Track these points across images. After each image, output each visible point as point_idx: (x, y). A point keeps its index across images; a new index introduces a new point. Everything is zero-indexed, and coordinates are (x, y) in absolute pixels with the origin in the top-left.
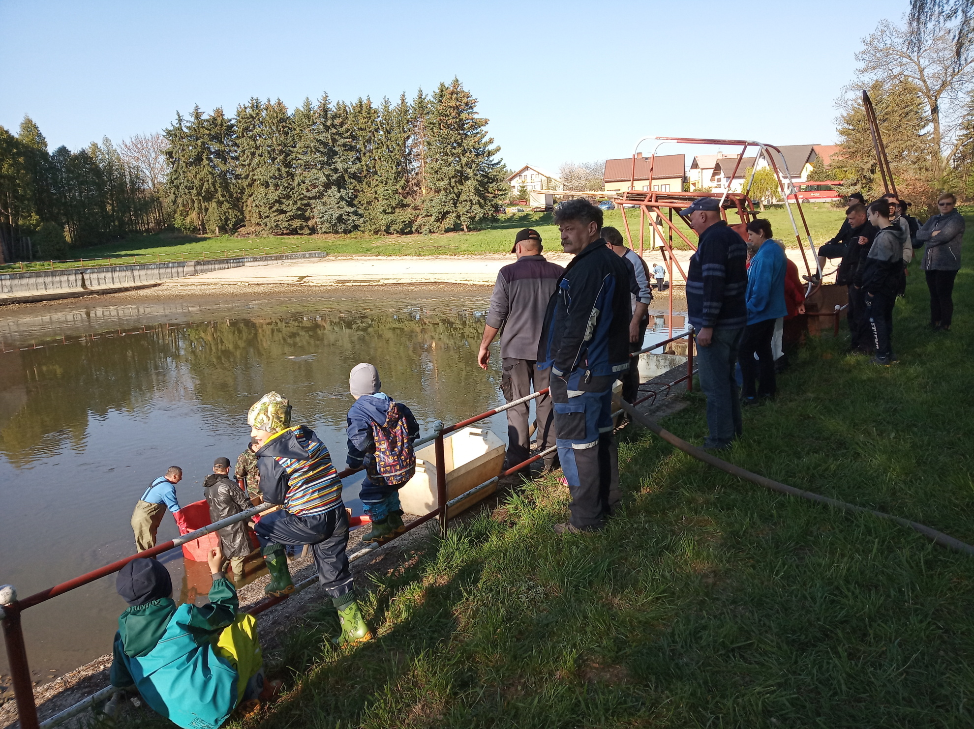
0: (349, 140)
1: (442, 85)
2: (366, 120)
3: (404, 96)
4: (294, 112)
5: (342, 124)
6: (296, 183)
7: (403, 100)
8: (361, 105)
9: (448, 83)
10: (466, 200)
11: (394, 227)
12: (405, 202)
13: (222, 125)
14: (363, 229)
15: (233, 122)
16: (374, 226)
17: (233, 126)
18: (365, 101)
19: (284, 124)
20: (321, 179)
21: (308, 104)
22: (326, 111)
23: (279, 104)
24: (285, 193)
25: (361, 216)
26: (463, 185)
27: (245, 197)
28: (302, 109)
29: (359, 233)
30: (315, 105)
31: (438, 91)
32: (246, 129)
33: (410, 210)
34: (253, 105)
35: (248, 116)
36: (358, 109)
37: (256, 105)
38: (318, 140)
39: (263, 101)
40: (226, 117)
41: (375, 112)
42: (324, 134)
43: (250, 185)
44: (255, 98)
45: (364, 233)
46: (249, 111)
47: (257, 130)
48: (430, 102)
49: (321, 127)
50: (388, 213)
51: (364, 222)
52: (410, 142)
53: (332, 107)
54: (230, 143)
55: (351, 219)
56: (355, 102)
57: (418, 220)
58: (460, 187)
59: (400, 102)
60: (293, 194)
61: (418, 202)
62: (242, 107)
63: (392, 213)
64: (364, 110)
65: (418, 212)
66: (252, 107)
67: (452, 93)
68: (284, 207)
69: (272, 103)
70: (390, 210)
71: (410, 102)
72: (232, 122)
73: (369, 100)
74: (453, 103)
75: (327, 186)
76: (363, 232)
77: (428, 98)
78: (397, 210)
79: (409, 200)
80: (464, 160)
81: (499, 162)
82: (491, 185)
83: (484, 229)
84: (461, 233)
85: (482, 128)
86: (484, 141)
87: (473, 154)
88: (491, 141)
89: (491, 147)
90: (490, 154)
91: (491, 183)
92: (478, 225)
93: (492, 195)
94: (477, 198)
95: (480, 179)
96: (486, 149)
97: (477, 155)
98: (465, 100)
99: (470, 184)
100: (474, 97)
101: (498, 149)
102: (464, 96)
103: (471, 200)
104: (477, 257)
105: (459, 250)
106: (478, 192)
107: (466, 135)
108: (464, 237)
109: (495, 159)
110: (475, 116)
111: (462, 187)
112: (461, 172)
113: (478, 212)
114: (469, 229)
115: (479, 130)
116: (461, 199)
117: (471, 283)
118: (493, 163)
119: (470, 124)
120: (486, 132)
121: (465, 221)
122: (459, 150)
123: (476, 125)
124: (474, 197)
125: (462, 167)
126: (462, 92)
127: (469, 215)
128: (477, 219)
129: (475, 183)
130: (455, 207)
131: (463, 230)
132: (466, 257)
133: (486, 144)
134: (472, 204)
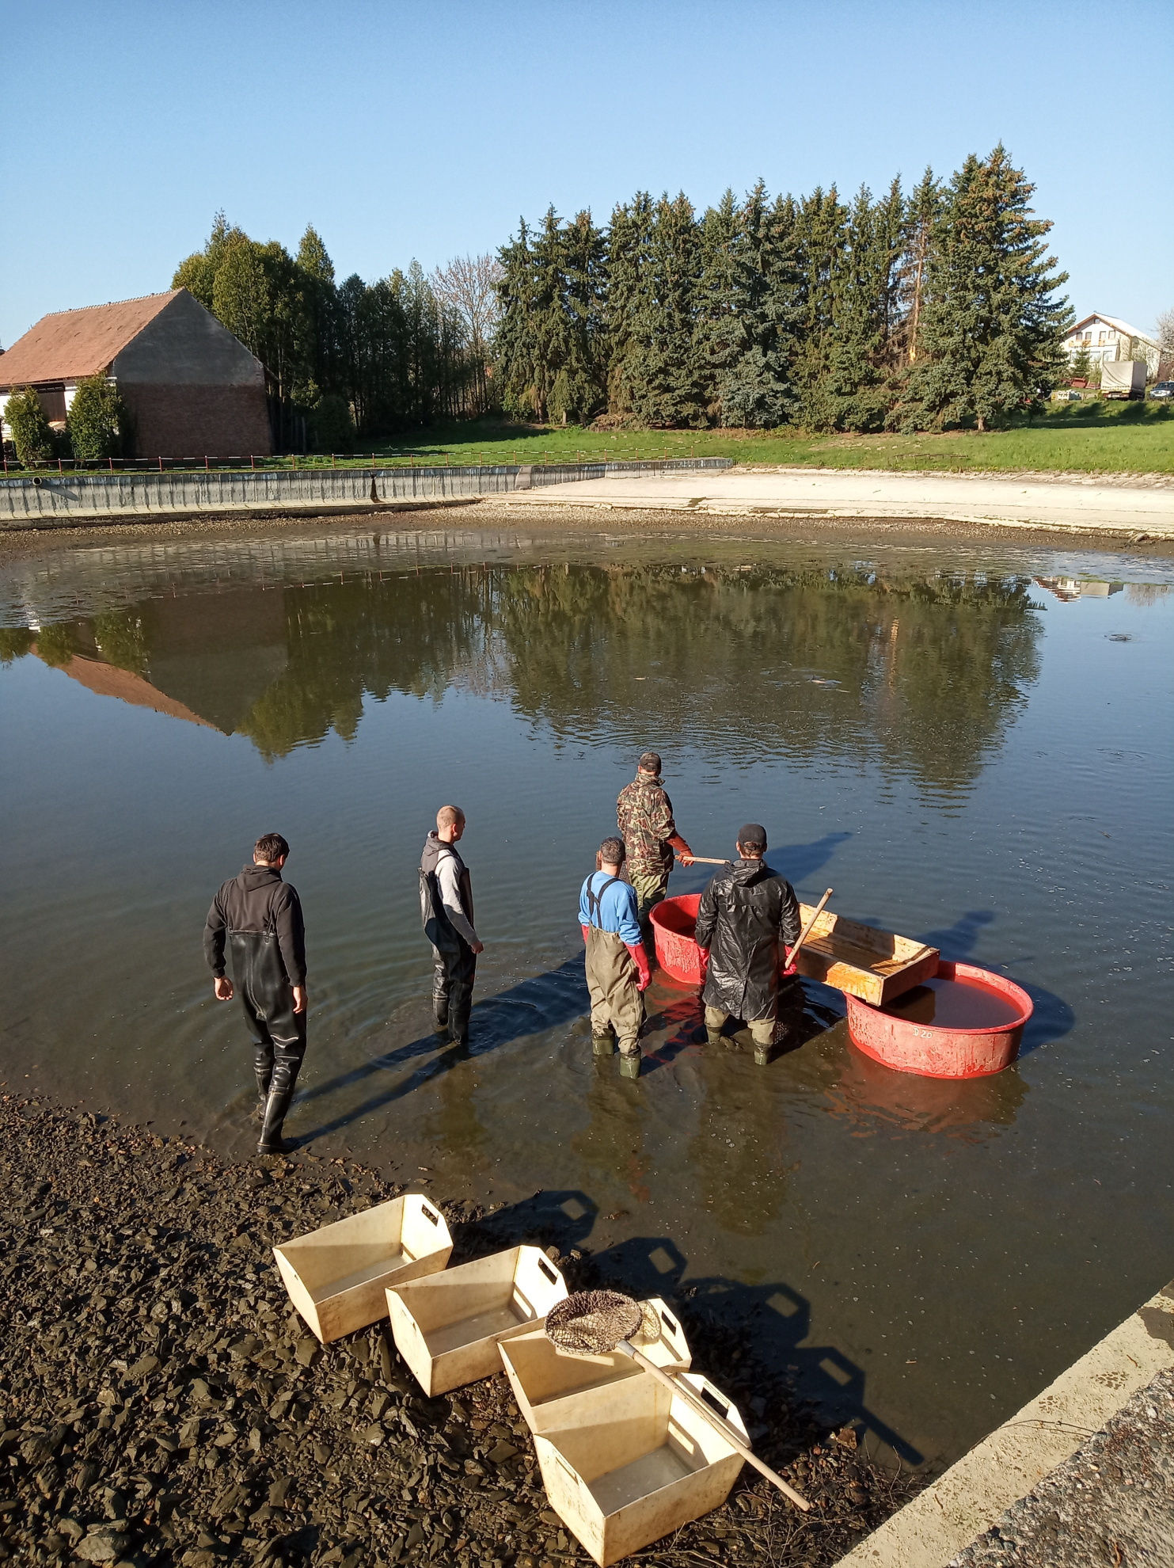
0: (792, 263)
1: (972, 159)
2: (824, 227)
3: (897, 182)
4: (703, 216)
5: (782, 236)
6: (695, 338)
7: (895, 190)
8: (819, 200)
9: (984, 156)
10: (990, 373)
11: (852, 418)
12: (876, 375)
13: (587, 240)
14: (796, 421)
15: (605, 234)
16: (815, 418)
17: (604, 241)
18: (826, 193)
19: (686, 236)
20: (736, 333)
21: (728, 201)
22: (757, 210)
23: (682, 202)
24: (676, 355)
25: (797, 398)
26: (987, 344)
27: (611, 363)
28: (718, 210)
29: (790, 427)
30: (741, 202)
31: (961, 171)
32: (624, 247)
33: (883, 389)
34: (639, 204)
35: (630, 223)
36: (814, 208)
37: (643, 205)
38: (739, 264)
39: (656, 198)
40: (593, 227)
41: (842, 213)
42: (750, 253)
43: (621, 343)
44: (643, 192)
45: (797, 429)
46: (631, 214)
47: (642, 247)
48: (944, 191)
49: (747, 240)
50: (844, 394)
51: (801, 409)
52: (898, 265)
53: (769, 204)
54: (596, 270)
55: (779, 402)
56: (809, 195)
57: (897, 406)
58: (981, 347)
59: (889, 194)
60: (688, 358)
61: (900, 373)
62: (622, 208)
63: (851, 393)
64: (824, 209)
65: (897, 393)
66: (637, 209)
67: (989, 174)
68: (670, 380)
69: (671, 199)
70: (847, 389)
71: (907, 192)
72: (602, 235)
73: (834, 191)
74: (989, 193)
75: (745, 345)
76: (797, 426)
77: (941, 185)
78: (861, 389)
79: (884, 371)
80: (997, 298)
81: (1061, 304)
82: (1041, 346)
83: (1016, 427)
84: (971, 432)
85: (1038, 238)
86: (1037, 263)
87: (1015, 288)
88: (1052, 263)
89: (1050, 275)
90: (1047, 286)
91: (1041, 342)
92: (1004, 419)
93: (1040, 365)
94: (1012, 369)
95: (1021, 334)
96: (1041, 278)
97: (1023, 289)
98: (1013, 186)
99: (1003, 343)
100: (1029, 181)
101: (1063, 278)
102: (1011, 180)
103: (999, 373)
104: (1005, 477)
105: (970, 463)
106: (1015, 360)
107: (1005, 253)
108: (979, 440)
109: (1054, 296)
110: (1028, 217)
111: (986, 349)
112: (987, 321)
113: (1010, 394)
114: (988, 427)
115: (1030, 242)
116: (980, 370)
117: (996, 523)
118: (1049, 304)
119: (1017, 231)
120: (1045, 247)
121: (983, 410)
122: (989, 280)
123: (1029, 231)
124: (1006, 366)
125: (991, 312)
126: (1009, 170)
127: (992, 400)
128: (1005, 408)
129: (1011, 340)
130: (969, 384)
131: (975, 427)
132: (982, 475)
133: (1041, 269)
134: (1000, 381)
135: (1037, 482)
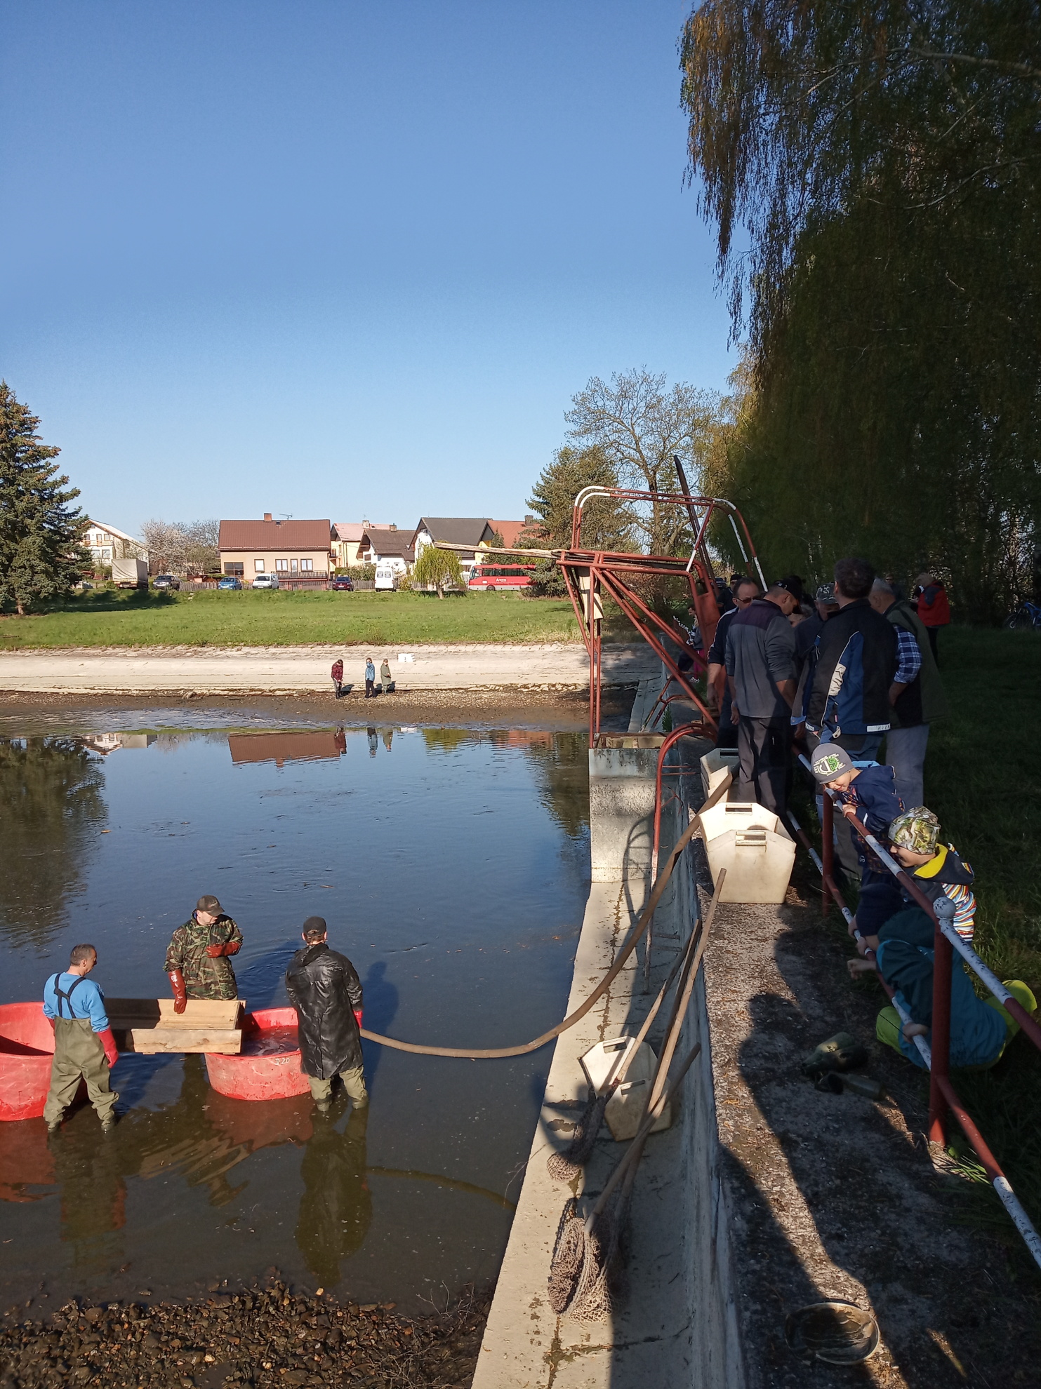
10: (24, 567)
26: (17, 542)
58: (13, 545)
80: (20, 505)
81: (77, 513)
84: (14, 616)
86: (51, 479)
87: (36, 499)
88: (64, 480)
89: (64, 489)
90: (62, 498)
91: (65, 542)
92: (41, 605)
93: (66, 561)
94: (43, 564)
95: (46, 536)
96: (56, 491)
97: (42, 499)
98: (22, 417)
99: (32, 542)
100: (33, 415)
101: (76, 493)
102: (18, 412)
103: (32, 567)
104: (58, 653)
105: (21, 642)
106: (44, 556)
107: (21, 469)
108: (22, 623)
109: (70, 506)
110: (38, 442)
111: (17, 547)
112: (14, 524)
114: (28, 611)
116: (14, 564)
119: (30, 453)
120: (57, 467)
122: (11, 490)
123: (40, 454)
125: (17, 516)
126: (15, 404)
127: (29, 589)
131: (16, 612)
133: (55, 484)
134: (34, 573)
135: (88, 656)
